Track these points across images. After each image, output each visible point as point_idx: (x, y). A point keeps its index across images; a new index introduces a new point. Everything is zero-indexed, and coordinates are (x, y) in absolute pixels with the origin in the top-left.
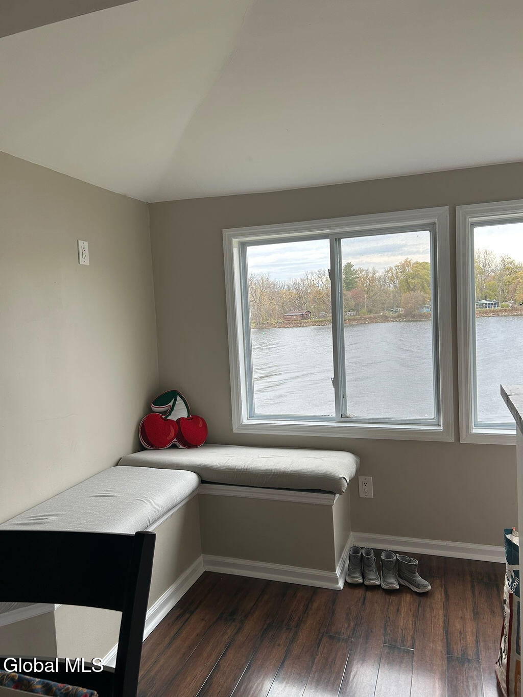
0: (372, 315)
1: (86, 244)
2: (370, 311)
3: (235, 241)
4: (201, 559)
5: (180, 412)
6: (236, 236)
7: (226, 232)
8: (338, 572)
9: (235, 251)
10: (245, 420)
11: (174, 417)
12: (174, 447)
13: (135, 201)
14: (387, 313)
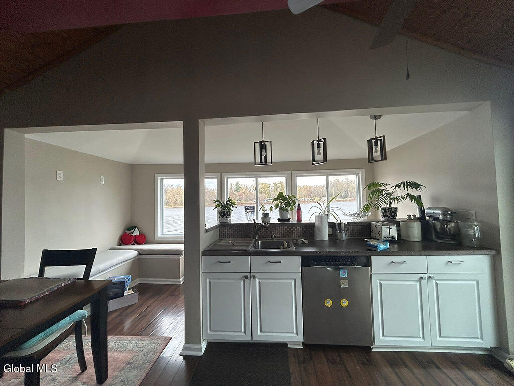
0: (246, 202)
1: (104, 178)
2: (245, 201)
3: (159, 178)
4: (137, 279)
5: (136, 233)
6: (159, 177)
7: (156, 175)
8: (181, 280)
9: (159, 181)
10: (159, 235)
11: (133, 234)
12: (133, 244)
13: (127, 164)
14: (251, 202)
